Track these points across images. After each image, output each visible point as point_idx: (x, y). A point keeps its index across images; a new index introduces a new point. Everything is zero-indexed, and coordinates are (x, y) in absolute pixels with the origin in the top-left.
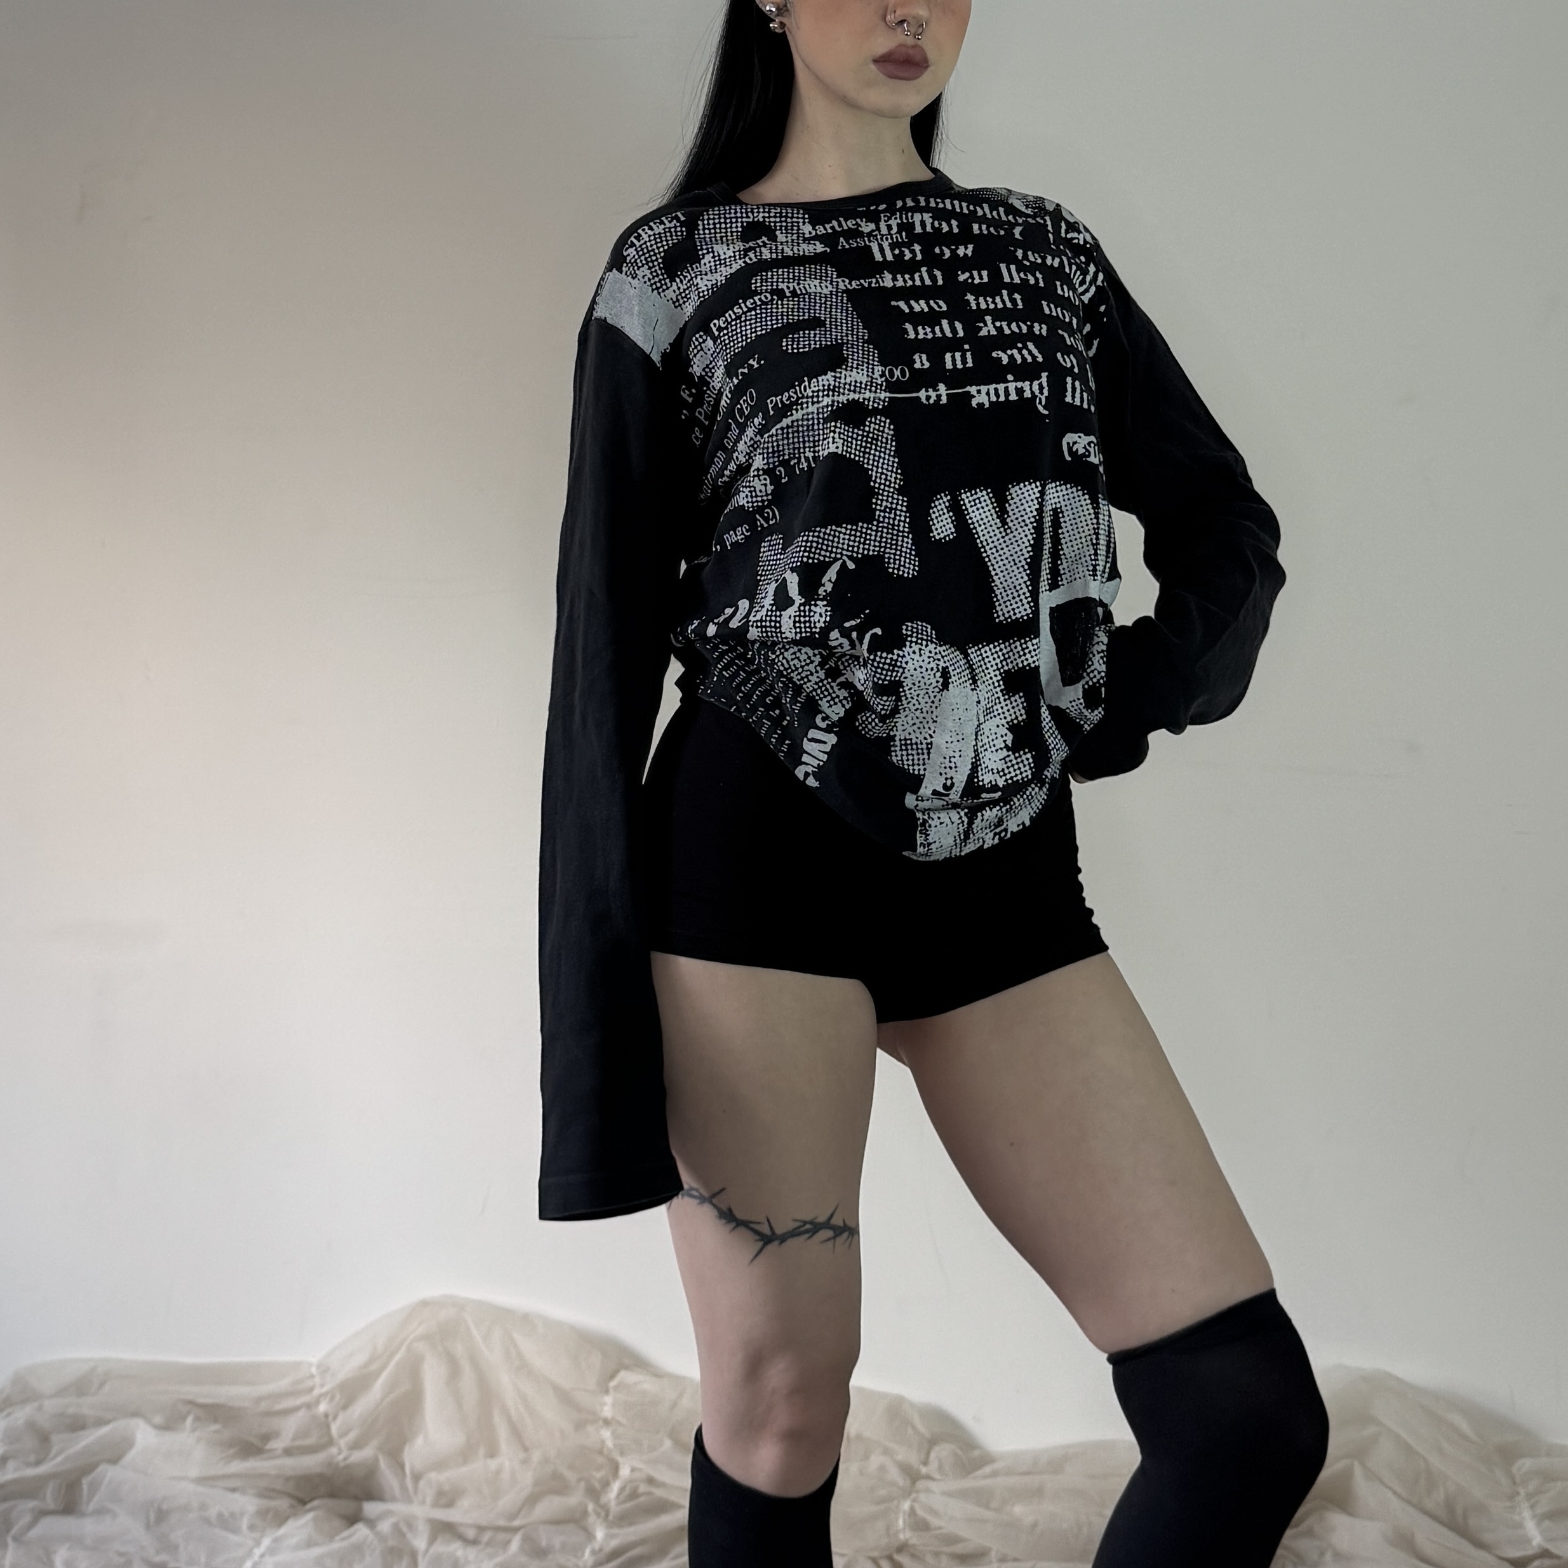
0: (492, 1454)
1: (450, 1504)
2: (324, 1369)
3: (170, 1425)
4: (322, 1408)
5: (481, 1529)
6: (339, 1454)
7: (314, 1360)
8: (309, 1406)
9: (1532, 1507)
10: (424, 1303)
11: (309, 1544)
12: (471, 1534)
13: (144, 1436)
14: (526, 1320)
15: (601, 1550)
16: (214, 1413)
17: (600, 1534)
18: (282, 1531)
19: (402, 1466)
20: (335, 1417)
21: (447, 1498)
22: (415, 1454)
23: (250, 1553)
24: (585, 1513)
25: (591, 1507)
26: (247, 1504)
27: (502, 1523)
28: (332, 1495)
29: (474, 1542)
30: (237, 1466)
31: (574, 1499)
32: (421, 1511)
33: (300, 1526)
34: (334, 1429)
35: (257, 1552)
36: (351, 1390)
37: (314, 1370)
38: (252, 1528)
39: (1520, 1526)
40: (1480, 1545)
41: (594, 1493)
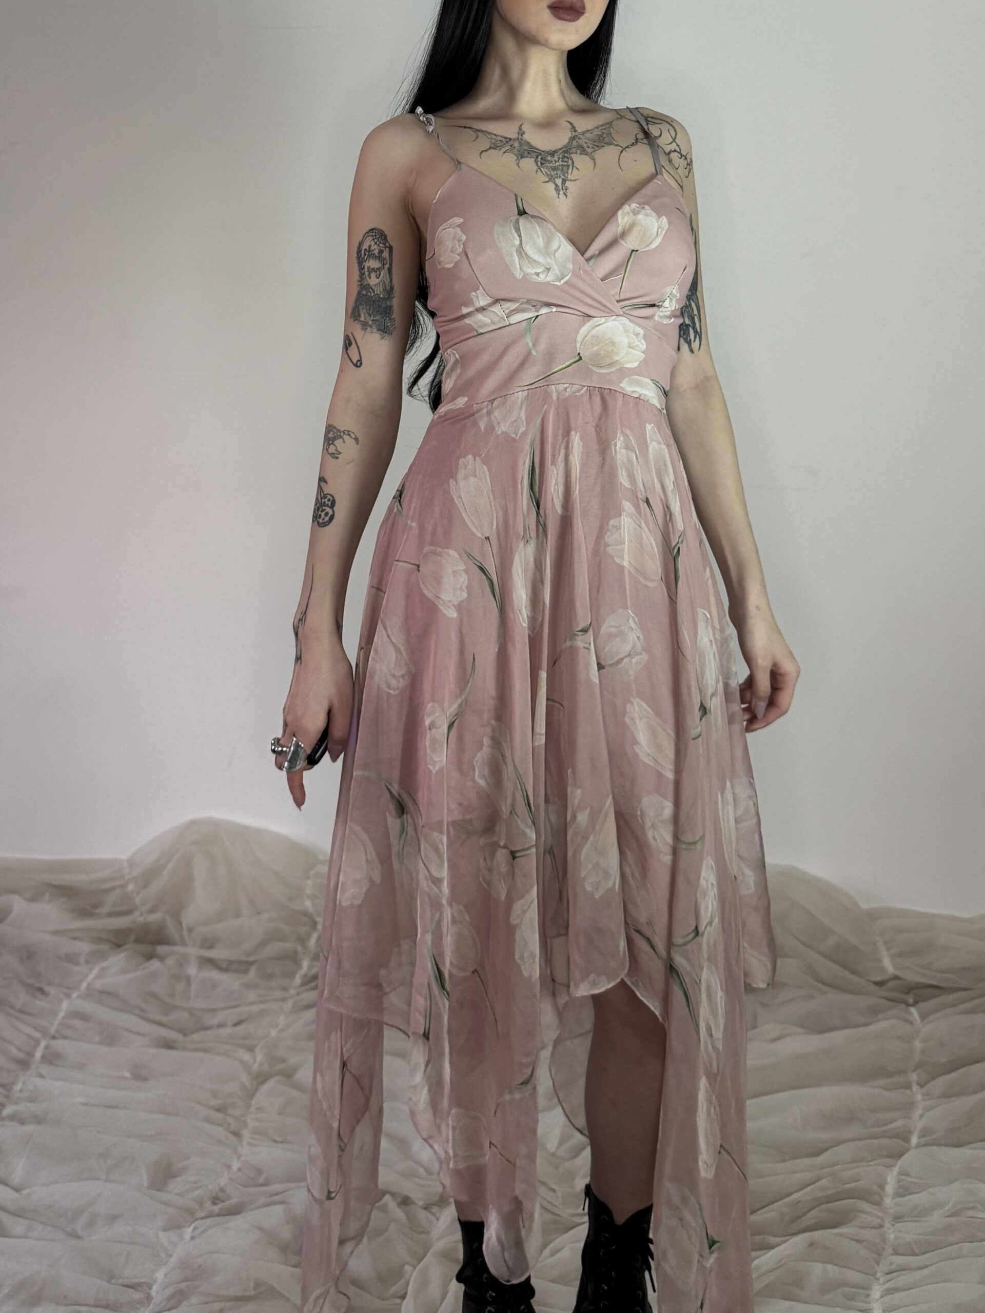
0: (238, 915)
1: (211, 947)
2: (131, 863)
3: (33, 899)
4: (131, 887)
5: (231, 962)
6: (141, 915)
7: (124, 856)
8: (123, 886)
9: (888, 949)
10: (194, 823)
11: (123, 972)
12: (224, 965)
13: (19, 905)
14: (258, 832)
15: (305, 975)
16: (65, 891)
17: (305, 964)
18: (104, 964)
19: (180, 924)
20: (138, 893)
21: (209, 944)
22: (190, 916)
23: (86, 976)
24: (296, 953)
25: (299, 949)
26: (84, 947)
27: (244, 958)
28: (137, 941)
29: (226, 971)
30: (79, 924)
31: (288, 945)
32: (193, 952)
33: (117, 960)
34: (138, 901)
35: (91, 977)
36: (148, 876)
37: (126, 864)
38: (87, 962)
39: (879, 960)
40: (854, 972)
41: (302, 940)
